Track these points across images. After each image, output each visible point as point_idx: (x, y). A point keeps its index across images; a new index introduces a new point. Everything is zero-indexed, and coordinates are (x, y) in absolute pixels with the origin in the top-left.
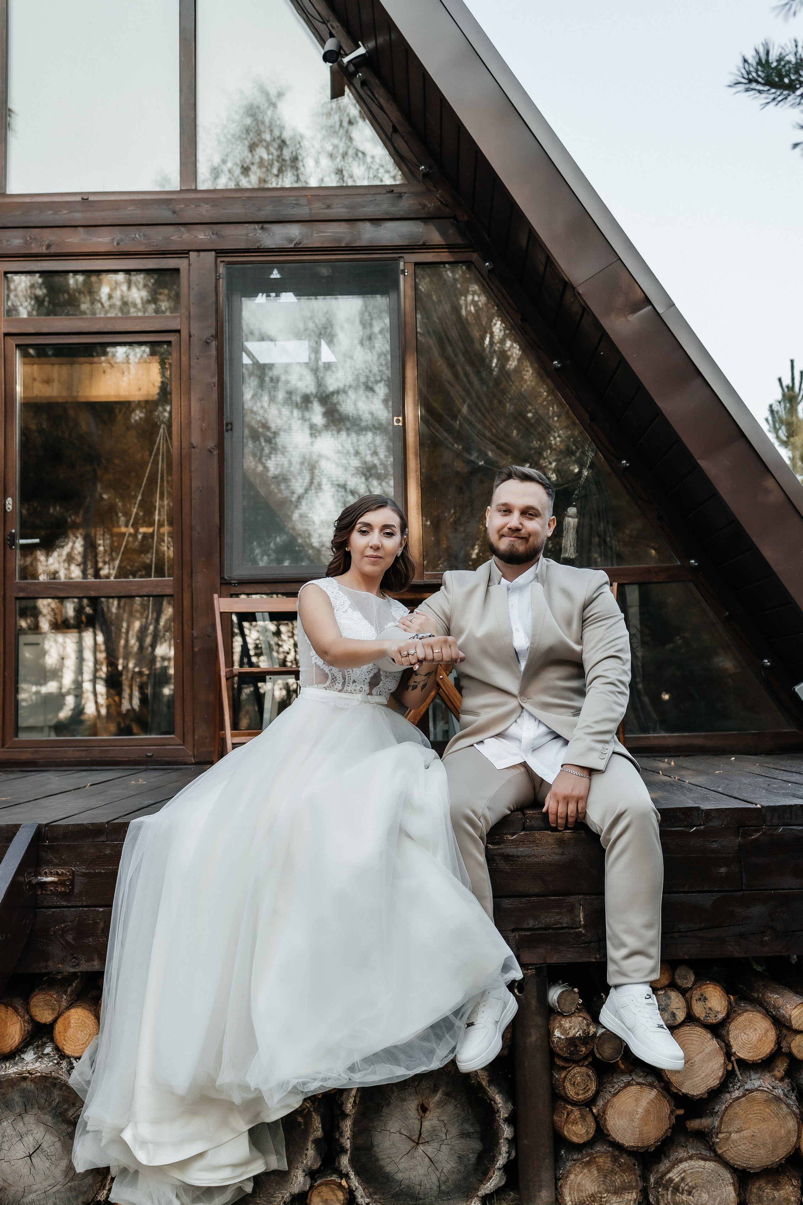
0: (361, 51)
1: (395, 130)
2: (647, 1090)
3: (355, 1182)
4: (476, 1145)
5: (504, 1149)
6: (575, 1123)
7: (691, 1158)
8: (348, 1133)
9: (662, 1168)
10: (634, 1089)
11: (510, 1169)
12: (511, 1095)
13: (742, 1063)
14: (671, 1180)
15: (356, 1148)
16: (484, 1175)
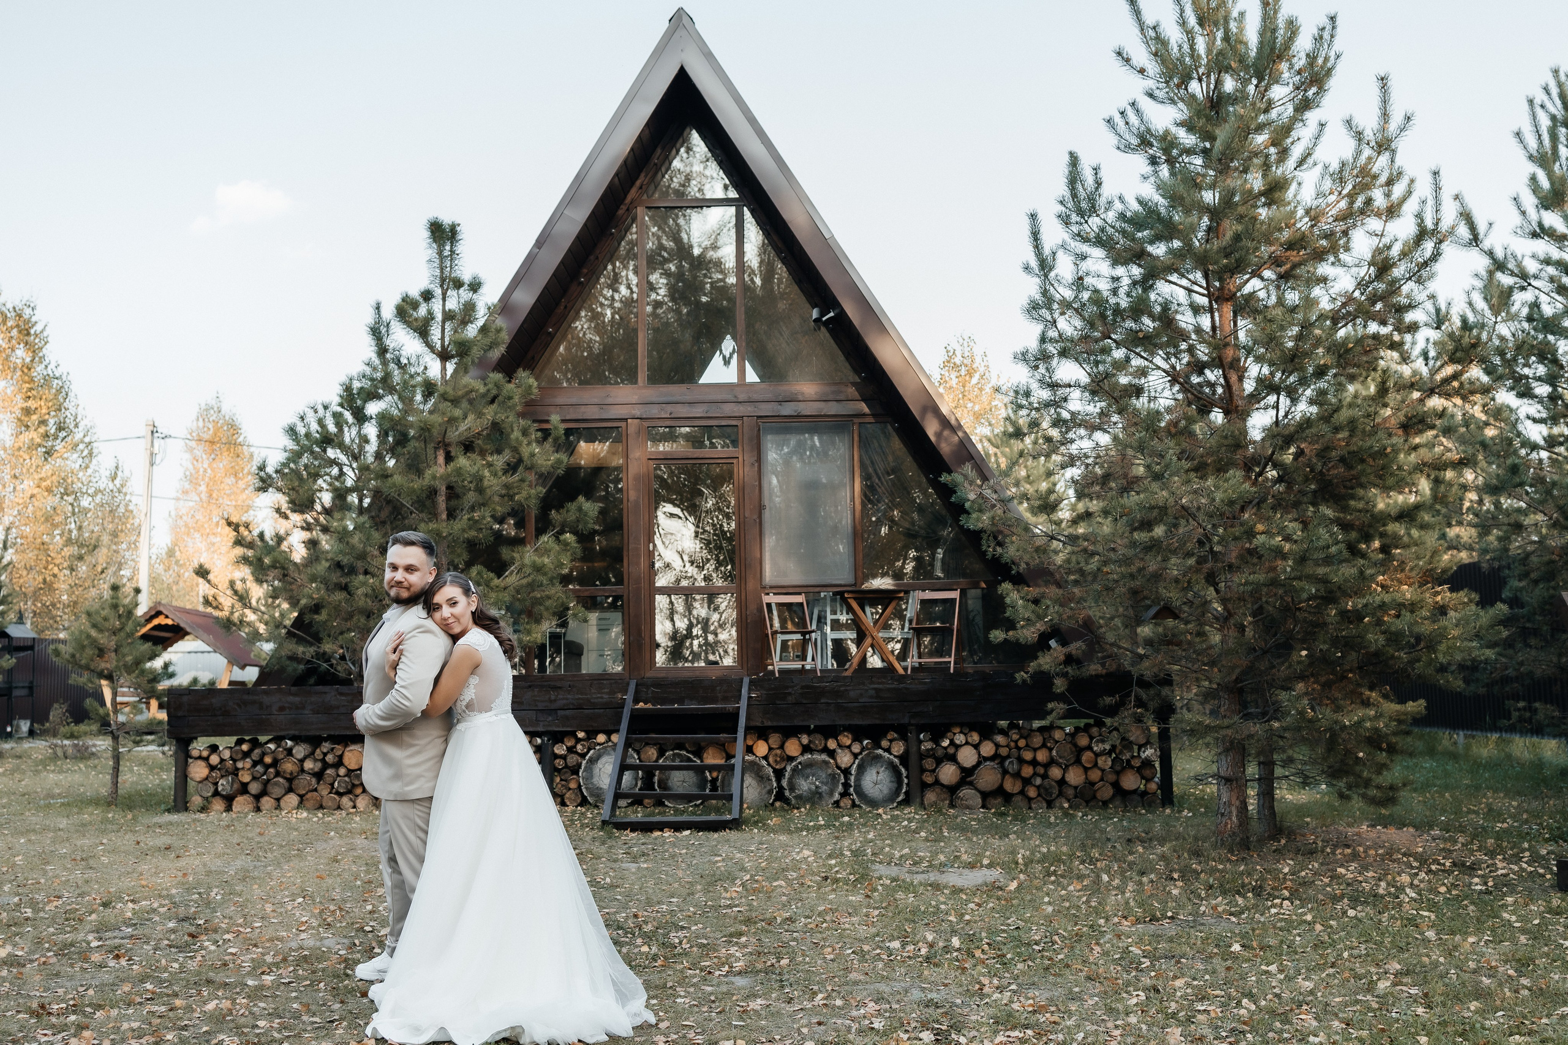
0: (832, 314)
2: (952, 766)
3: (855, 797)
4: (895, 785)
5: (904, 787)
6: (928, 777)
7: (967, 789)
9: (957, 793)
10: (948, 766)
11: (906, 793)
12: (907, 769)
13: (983, 757)
14: (960, 796)
15: (855, 786)
16: (898, 796)
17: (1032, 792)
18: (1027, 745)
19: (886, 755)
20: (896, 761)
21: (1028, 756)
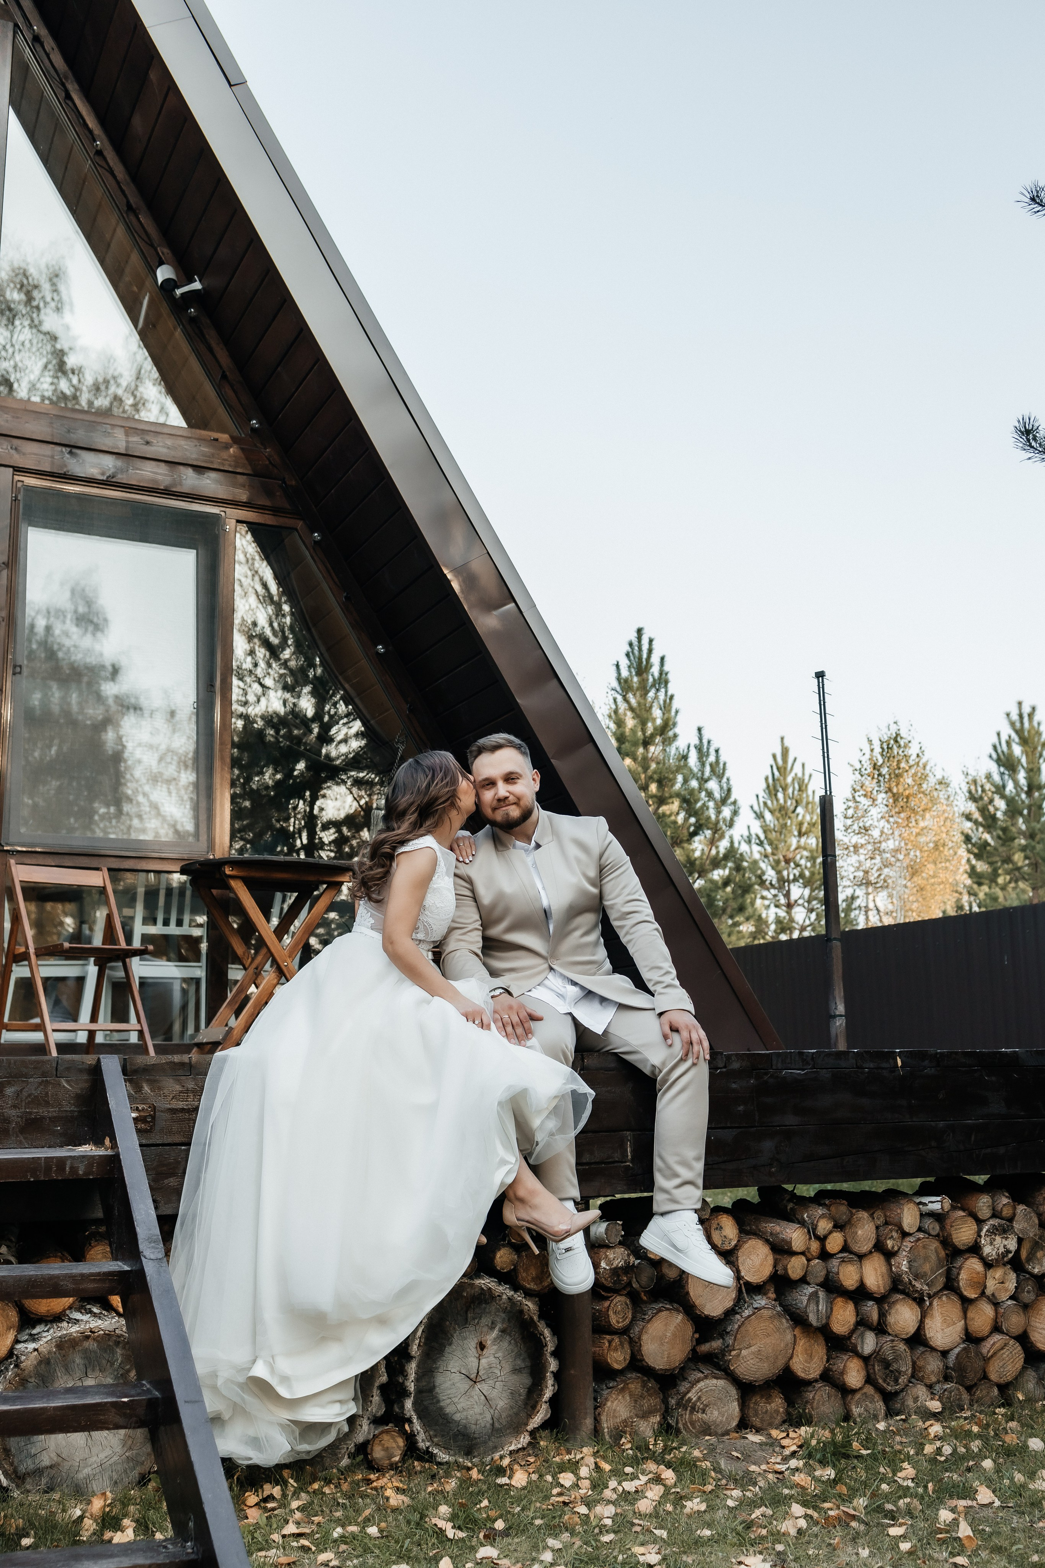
0: (197, 285)
1: (224, 377)
2: (675, 1313)
3: (417, 1426)
4: (526, 1380)
5: (550, 1382)
6: (616, 1350)
7: (706, 1377)
8: (412, 1376)
9: (682, 1389)
10: (664, 1314)
11: (552, 1401)
12: (555, 1332)
13: (748, 1284)
14: (690, 1399)
15: (419, 1391)
16: (533, 1409)
17: (854, 1376)
18: (845, 1248)
19: (504, 1291)
20: (530, 1306)
21: (849, 1276)
